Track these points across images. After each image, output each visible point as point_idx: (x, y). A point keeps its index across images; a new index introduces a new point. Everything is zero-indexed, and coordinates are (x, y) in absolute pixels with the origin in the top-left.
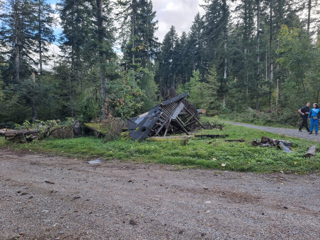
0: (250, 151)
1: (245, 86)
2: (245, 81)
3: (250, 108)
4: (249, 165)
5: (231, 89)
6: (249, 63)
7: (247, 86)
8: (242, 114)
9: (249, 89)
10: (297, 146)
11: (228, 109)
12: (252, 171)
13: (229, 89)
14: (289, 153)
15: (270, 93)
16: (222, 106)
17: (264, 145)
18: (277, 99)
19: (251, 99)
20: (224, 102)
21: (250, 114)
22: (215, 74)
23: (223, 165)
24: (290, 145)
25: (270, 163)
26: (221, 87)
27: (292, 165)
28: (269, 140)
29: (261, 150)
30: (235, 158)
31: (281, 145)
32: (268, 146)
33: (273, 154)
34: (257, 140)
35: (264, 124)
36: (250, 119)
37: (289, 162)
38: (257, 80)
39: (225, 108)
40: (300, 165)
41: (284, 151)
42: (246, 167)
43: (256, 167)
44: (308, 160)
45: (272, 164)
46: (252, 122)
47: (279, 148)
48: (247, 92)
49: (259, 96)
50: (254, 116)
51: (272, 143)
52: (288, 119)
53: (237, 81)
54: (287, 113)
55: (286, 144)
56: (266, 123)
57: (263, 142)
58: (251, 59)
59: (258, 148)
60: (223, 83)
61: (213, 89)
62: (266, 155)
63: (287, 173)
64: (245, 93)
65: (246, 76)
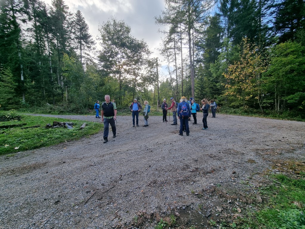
0: (43, 133)
1: (43, 88)
2: (42, 85)
3: (48, 103)
4: (42, 142)
5: (29, 89)
6: (44, 72)
7: (44, 88)
8: (42, 108)
9: (45, 90)
10: (76, 124)
11: (28, 104)
12: (44, 146)
13: (27, 89)
14: (71, 129)
15: (62, 94)
16: (21, 101)
17: (55, 127)
18: (67, 98)
19: (48, 97)
20: (24, 99)
21: (48, 107)
22: (11, 75)
23: (16, 148)
24: (72, 125)
25: (58, 138)
26: (19, 87)
27: (72, 136)
28: (58, 123)
29: (52, 130)
30: (30, 140)
31: (67, 125)
32: (58, 127)
33: (61, 131)
34: (49, 124)
35: (59, 114)
36: (48, 111)
37: (71, 135)
38: (52, 85)
39: (24, 103)
40: (77, 135)
41: (68, 129)
42: (38, 145)
43: (48, 143)
44: (81, 131)
45: (60, 137)
46: (50, 113)
47: (65, 127)
48: (44, 93)
49: (54, 96)
50: (51, 109)
51: (60, 125)
52: (74, 110)
53: (34, 84)
54: (73, 106)
55: (69, 124)
56: (60, 113)
57: (54, 125)
58: (45, 70)
59: (50, 129)
60: (21, 84)
61: (11, 88)
62: (56, 133)
63: (69, 141)
64: (43, 92)
65: (43, 81)
